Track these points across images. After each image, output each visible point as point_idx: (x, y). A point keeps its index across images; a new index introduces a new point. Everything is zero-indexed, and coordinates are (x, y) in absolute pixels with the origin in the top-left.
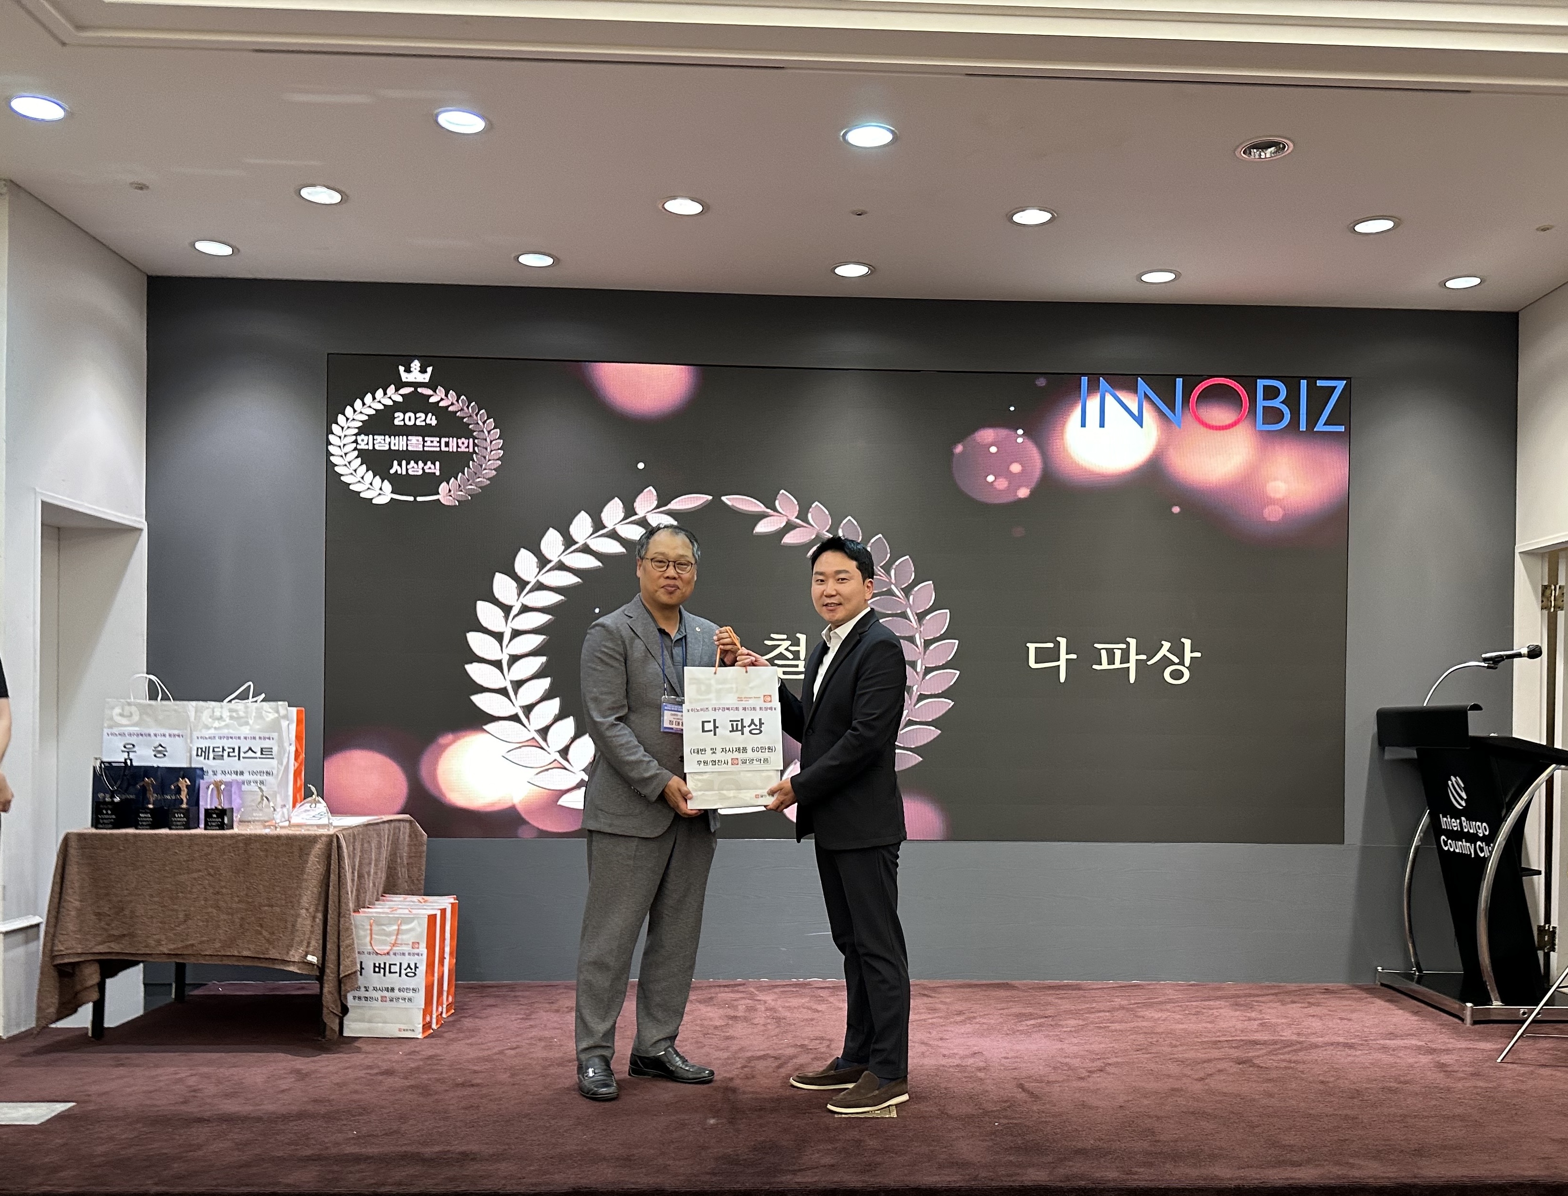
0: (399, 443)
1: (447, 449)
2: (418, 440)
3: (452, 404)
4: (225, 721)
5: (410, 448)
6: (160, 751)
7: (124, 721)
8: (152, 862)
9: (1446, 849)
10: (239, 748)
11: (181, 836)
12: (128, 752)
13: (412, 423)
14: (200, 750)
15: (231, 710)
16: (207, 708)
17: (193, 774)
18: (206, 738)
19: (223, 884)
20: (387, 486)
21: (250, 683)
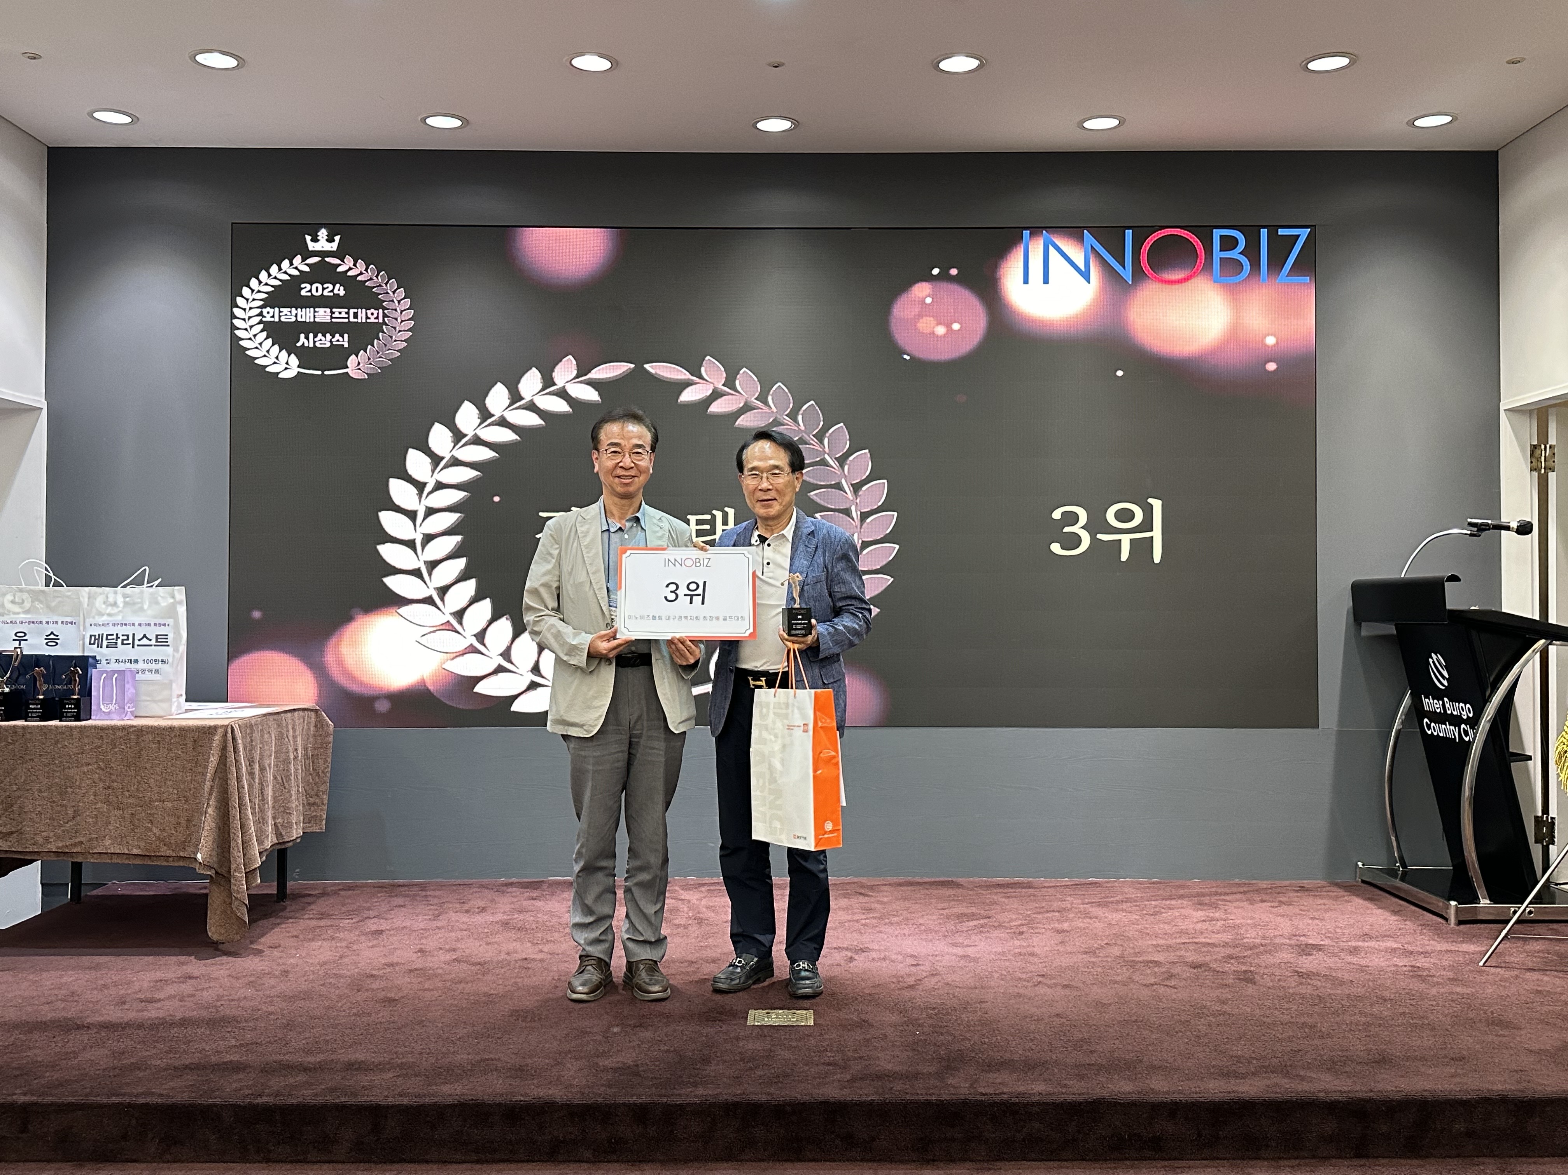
0: (306, 315)
1: (356, 320)
2: (325, 312)
3: (361, 273)
4: (118, 607)
5: (317, 320)
6: (52, 639)
7: (17, 609)
8: (41, 755)
9: (1429, 732)
10: (134, 634)
11: (71, 728)
12: (20, 641)
13: (319, 293)
14: (93, 638)
15: (125, 596)
16: (101, 594)
17: (85, 663)
18: (100, 625)
19: (114, 777)
20: (294, 360)
21: (147, 568)
